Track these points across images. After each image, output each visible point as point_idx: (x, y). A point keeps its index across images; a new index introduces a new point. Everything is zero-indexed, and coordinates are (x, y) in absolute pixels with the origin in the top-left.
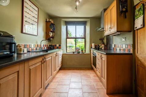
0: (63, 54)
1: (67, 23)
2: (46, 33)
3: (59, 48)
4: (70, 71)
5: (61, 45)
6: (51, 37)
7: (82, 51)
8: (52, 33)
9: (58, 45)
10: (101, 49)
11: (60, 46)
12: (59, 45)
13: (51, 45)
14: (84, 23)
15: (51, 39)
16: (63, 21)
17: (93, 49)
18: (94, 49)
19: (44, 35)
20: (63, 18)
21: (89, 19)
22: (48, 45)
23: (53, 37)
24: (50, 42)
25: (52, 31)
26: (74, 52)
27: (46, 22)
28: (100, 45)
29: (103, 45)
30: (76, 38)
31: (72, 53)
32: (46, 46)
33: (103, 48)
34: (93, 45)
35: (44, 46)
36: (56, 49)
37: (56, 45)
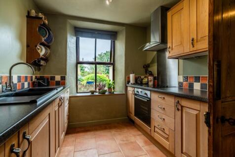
0: (70, 97)
2: (28, 46)
3: (62, 83)
4: (88, 133)
5: (67, 77)
6: (42, 59)
7: (110, 88)
8: (46, 49)
9: (58, 78)
11: (63, 78)
12: (61, 77)
13: (42, 78)
14: (112, 35)
15: (42, 63)
17: (131, 84)
18: (134, 84)
19: (23, 49)
21: (124, 28)
22: (34, 77)
23: (46, 59)
24: (39, 70)
25: (46, 43)
26: (93, 92)
27: (29, 16)
29: (151, 78)
30: (96, 64)
31: (89, 94)
32: (29, 80)
33: (151, 83)
34: (132, 76)
35: (23, 81)
36: (53, 86)
37: (55, 77)
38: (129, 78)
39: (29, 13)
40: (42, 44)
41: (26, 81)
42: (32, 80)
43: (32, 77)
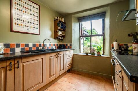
0: (74, 55)
1: (80, 20)
3: (70, 47)
6: (60, 36)
7: (98, 52)
8: (61, 32)
9: (68, 45)
10: (132, 51)
11: (71, 45)
14: (102, 15)
15: (61, 38)
16: (74, 17)
17: (114, 50)
20: (74, 14)
21: (109, 7)
26: (87, 53)
28: (129, 44)
30: (91, 36)
31: (85, 54)
35: (52, 46)
36: (67, 48)
37: (67, 44)
38: (113, 45)
39: (55, 18)
40: (59, 30)
41: (54, 46)
42: (57, 45)
43: (57, 44)
